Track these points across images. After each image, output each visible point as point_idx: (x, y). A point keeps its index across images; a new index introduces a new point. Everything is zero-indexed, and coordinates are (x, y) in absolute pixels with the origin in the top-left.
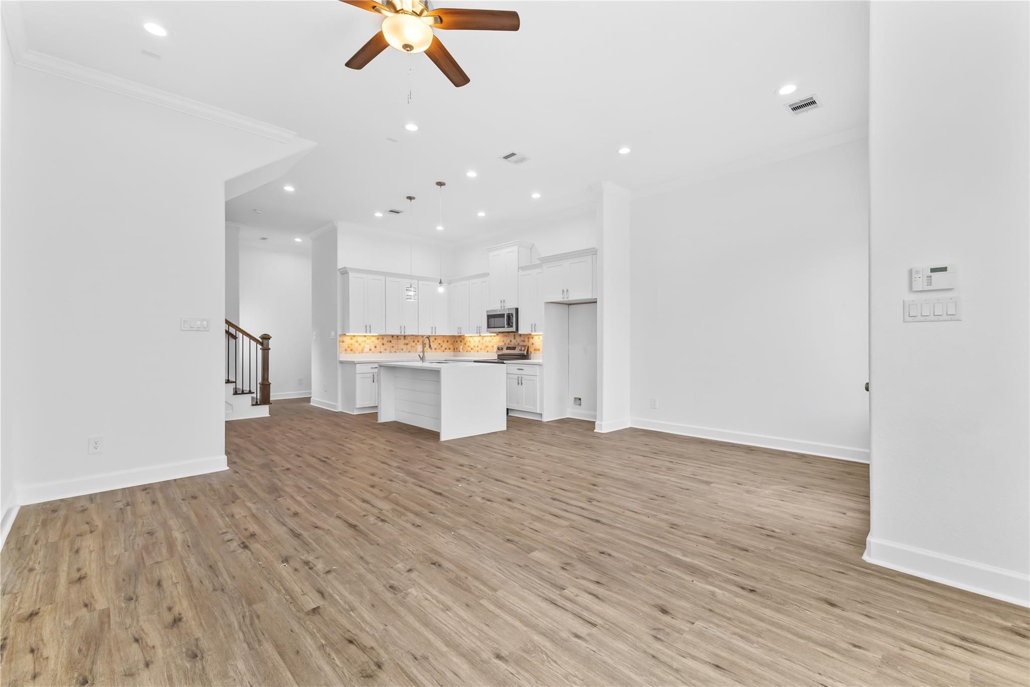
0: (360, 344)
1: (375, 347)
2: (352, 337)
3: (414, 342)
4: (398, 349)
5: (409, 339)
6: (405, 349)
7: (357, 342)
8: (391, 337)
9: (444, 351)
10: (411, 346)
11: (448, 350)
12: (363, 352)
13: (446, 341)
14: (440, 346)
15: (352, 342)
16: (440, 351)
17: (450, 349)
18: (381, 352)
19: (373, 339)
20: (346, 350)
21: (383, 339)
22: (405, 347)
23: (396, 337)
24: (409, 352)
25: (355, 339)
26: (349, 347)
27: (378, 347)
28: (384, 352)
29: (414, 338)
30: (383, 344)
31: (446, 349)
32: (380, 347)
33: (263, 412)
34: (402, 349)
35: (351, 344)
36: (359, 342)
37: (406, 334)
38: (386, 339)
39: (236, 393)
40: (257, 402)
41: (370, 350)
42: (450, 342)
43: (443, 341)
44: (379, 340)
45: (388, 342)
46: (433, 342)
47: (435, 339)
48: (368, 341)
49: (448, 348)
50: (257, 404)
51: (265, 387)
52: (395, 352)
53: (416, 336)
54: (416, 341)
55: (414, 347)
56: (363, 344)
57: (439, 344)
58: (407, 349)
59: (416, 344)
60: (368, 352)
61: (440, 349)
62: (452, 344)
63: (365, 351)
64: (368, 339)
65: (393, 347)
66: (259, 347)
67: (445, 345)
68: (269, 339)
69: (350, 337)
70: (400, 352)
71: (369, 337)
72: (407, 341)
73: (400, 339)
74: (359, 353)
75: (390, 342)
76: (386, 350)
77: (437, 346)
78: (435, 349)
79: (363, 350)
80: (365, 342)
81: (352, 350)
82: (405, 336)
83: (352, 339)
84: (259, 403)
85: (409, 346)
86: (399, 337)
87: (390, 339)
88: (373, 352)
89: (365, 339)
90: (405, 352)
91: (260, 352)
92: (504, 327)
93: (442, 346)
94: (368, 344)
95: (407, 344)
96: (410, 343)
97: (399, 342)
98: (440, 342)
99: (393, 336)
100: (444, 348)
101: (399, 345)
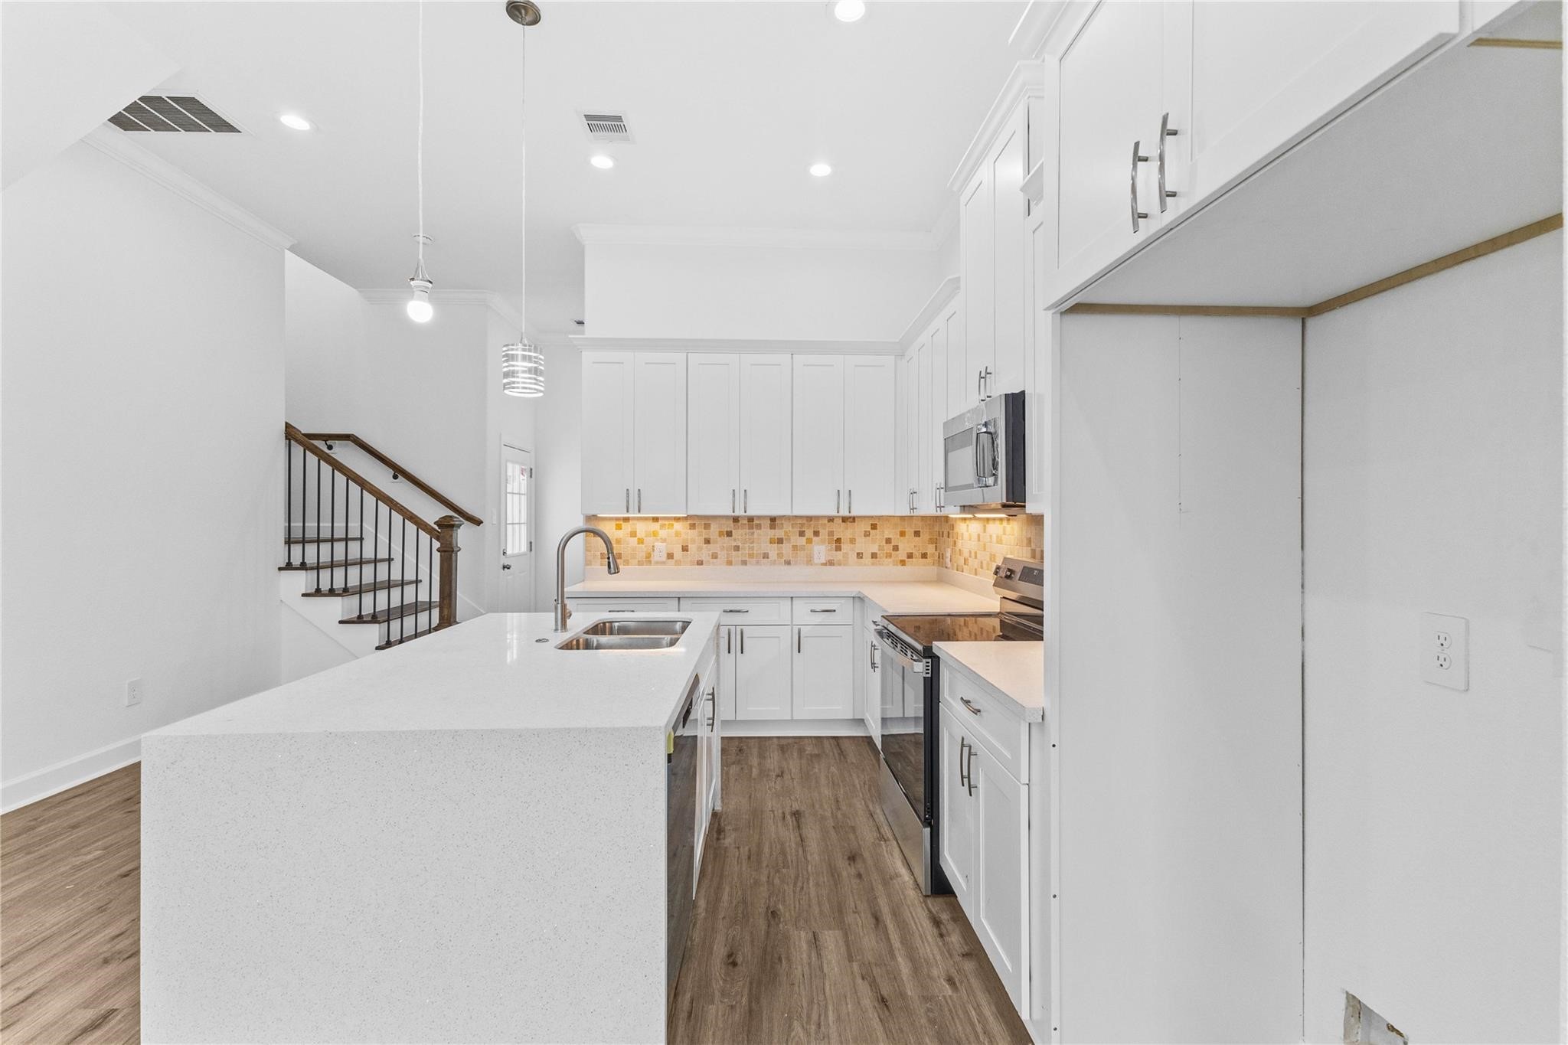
0: (641, 541)
1: (685, 549)
2: (621, 522)
3: (802, 534)
4: (751, 556)
5: (787, 526)
6: (773, 555)
7: (633, 534)
8: (731, 522)
9: (903, 563)
10: (795, 548)
11: (917, 559)
12: (650, 562)
13: (910, 531)
14: (889, 548)
15: (620, 534)
16: (888, 560)
17: (924, 556)
18: (700, 563)
19: (678, 526)
20: (603, 556)
21: (707, 526)
22: (773, 550)
23: (746, 522)
24: (788, 563)
25: (627, 527)
27: (692, 548)
28: (709, 563)
29: (802, 525)
30: (707, 541)
31: (910, 556)
32: (700, 549)
34: (766, 556)
35: (619, 541)
36: (641, 534)
38: (715, 526)
41: (670, 556)
42: (925, 536)
43: (902, 534)
44: (696, 531)
45: (721, 534)
46: (867, 535)
47: (874, 527)
48: (663, 533)
49: (917, 554)
52: (744, 563)
53: (810, 518)
54: (809, 533)
55: (803, 548)
56: (649, 540)
57: (888, 541)
58: (780, 555)
59: (809, 541)
60: (663, 563)
61: (889, 556)
62: (932, 541)
63: (656, 557)
64: (662, 526)
65: (737, 548)
67: (906, 545)
68: (456, 527)
69: (613, 523)
70: (758, 563)
71: (667, 523)
72: (778, 533)
73: (759, 526)
74: (640, 563)
75: (729, 534)
76: (715, 556)
77: (881, 548)
78: (874, 556)
79: (649, 556)
80: (655, 534)
81: (619, 557)
83: (619, 527)
85: (786, 548)
86: (756, 522)
87: (729, 526)
88: (678, 563)
89: (656, 526)
90: (774, 563)
93: (896, 548)
94: (664, 541)
95: (780, 541)
96: (789, 540)
97: (755, 536)
98: (890, 536)
99: (736, 520)
100: (902, 554)
101: (755, 545)
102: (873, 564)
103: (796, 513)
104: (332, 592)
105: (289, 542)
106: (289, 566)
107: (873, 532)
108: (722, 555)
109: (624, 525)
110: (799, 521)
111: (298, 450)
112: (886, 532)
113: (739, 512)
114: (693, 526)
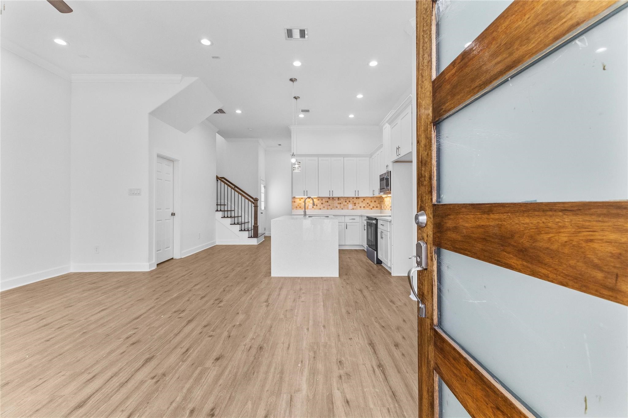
0: (306, 204)
3: (346, 202)
4: (333, 207)
5: (342, 200)
6: (339, 207)
8: (328, 199)
9: (371, 209)
10: (344, 205)
11: (375, 208)
12: (308, 209)
13: (373, 201)
14: (368, 205)
15: (300, 202)
16: (368, 208)
17: (377, 207)
18: (320, 209)
19: (315, 200)
20: (296, 207)
21: (322, 200)
22: (339, 206)
23: (332, 199)
24: (342, 209)
26: (298, 205)
27: (318, 205)
28: (322, 209)
29: (346, 199)
30: (322, 204)
31: (373, 207)
32: (320, 206)
33: (254, 242)
34: (337, 207)
35: (300, 204)
37: (334, 196)
38: (324, 200)
39: (241, 230)
40: (251, 236)
41: (313, 207)
42: (377, 202)
43: (371, 202)
44: (319, 201)
45: (325, 202)
46: (362, 202)
47: (364, 200)
48: (311, 201)
50: (251, 237)
51: (256, 228)
52: (331, 209)
53: (348, 198)
54: (348, 202)
55: (346, 205)
57: (368, 203)
58: (340, 207)
59: (348, 203)
60: (311, 209)
63: (309, 207)
65: (329, 205)
66: (253, 205)
67: (372, 204)
69: (299, 199)
70: (335, 209)
72: (340, 202)
73: (335, 200)
75: (328, 202)
76: (324, 207)
77: (366, 205)
78: (364, 207)
80: (309, 202)
81: (300, 207)
83: (300, 200)
84: (253, 236)
85: (342, 205)
86: (334, 199)
87: (327, 200)
88: (315, 209)
89: (309, 200)
90: (339, 209)
91: (253, 208)
92: (384, 188)
93: (370, 205)
94: (311, 203)
95: (340, 203)
96: (342, 203)
97: (334, 202)
98: (368, 202)
99: (329, 198)
100: (371, 207)
101: (334, 204)
102: (364, 209)
103: (345, 196)
104: (228, 217)
105: (217, 205)
106: (217, 211)
107: (364, 201)
108: (326, 207)
109: (301, 200)
110: (345, 199)
111: (219, 181)
112: (367, 201)
113: (331, 196)
114: (318, 200)
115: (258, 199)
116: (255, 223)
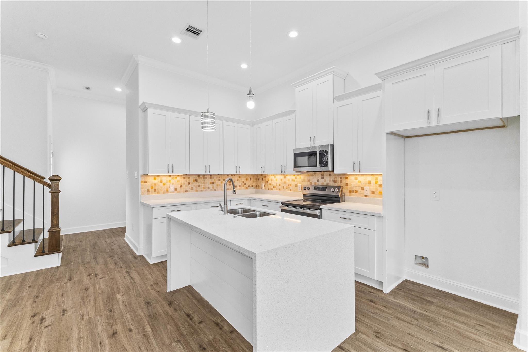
0: (164, 184)
1: (181, 187)
2: (156, 177)
3: (219, 180)
4: (204, 188)
5: (215, 178)
6: (211, 188)
7: (161, 182)
8: (197, 176)
9: (247, 188)
10: (217, 185)
12: (168, 192)
13: (249, 179)
14: (244, 184)
15: (156, 182)
16: (243, 188)
17: (252, 186)
18: (186, 191)
19: (178, 178)
20: (149, 191)
21: (189, 178)
22: (211, 186)
23: (202, 176)
24: (215, 190)
25: (159, 179)
26: (152, 187)
27: (184, 186)
28: (189, 191)
29: (220, 177)
30: (189, 184)
31: (249, 186)
32: (186, 186)
34: (208, 188)
35: (155, 185)
36: (164, 182)
37: (211, 173)
38: (192, 179)
39: (14, 243)
40: (43, 252)
41: (176, 189)
42: (252, 180)
43: (247, 180)
44: (185, 180)
45: (194, 181)
46: (238, 180)
47: (240, 177)
48: (173, 181)
49: (250, 186)
50: (43, 254)
51: (54, 233)
52: (202, 191)
53: (222, 175)
54: (222, 180)
55: (220, 185)
56: (167, 184)
57: (243, 182)
58: (213, 187)
59: (222, 183)
60: (173, 192)
61: (243, 186)
62: (254, 181)
63: (170, 190)
64: (173, 178)
65: (199, 186)
66: (48, 190)
67: (248, 183)
68: (59, 180)
69: (153, 178)
70: (206, 190)
71: (174, 177)
72: (212, 180)
73: (206, 178)
74: (164, 193)
75: (197, 181)
76: (192, 189)
77: (241, 184)
78: (240, 186)
79: (167, 190)
80: (170, 181)
81: (155, 190)
82: (211, 175)
83: (155, 179)
84: (46, 252)
85: (215, 185)
86: (205, 176)
87: (197, 178)
88: (179, 192)
89: (170, 178)
90: (211, 190)
92: (316, 166)
93: (245, 184)
94: (173, 184)
95: (213, 183)
96: (216, 182)
97: (205, 181)
98: (244, 180)
99: (199, 176)
100: (247, 186)
101: (205, 184)
102: (239, 189)
107: (239, 179)
108: (194, 188)
109: (157, 178)
110: (219, 176)
112: (243, 179)
113: (208, 173)
114: (184, 178)
115: (59, 176)
116: (52, 225)
